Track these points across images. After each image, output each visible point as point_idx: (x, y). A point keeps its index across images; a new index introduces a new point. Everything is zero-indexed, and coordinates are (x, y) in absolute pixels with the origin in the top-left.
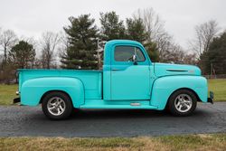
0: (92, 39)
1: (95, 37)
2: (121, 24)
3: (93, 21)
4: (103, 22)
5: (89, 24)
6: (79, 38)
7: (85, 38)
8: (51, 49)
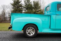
0: (21, 8)
1: (22, 7)
2: (31, 3)
3: (21, 1)
4: (25, 2)
5: (20, 2)
6: (16, 7)
7: (18, 7)
8: (5, 11)
